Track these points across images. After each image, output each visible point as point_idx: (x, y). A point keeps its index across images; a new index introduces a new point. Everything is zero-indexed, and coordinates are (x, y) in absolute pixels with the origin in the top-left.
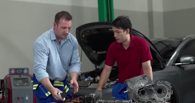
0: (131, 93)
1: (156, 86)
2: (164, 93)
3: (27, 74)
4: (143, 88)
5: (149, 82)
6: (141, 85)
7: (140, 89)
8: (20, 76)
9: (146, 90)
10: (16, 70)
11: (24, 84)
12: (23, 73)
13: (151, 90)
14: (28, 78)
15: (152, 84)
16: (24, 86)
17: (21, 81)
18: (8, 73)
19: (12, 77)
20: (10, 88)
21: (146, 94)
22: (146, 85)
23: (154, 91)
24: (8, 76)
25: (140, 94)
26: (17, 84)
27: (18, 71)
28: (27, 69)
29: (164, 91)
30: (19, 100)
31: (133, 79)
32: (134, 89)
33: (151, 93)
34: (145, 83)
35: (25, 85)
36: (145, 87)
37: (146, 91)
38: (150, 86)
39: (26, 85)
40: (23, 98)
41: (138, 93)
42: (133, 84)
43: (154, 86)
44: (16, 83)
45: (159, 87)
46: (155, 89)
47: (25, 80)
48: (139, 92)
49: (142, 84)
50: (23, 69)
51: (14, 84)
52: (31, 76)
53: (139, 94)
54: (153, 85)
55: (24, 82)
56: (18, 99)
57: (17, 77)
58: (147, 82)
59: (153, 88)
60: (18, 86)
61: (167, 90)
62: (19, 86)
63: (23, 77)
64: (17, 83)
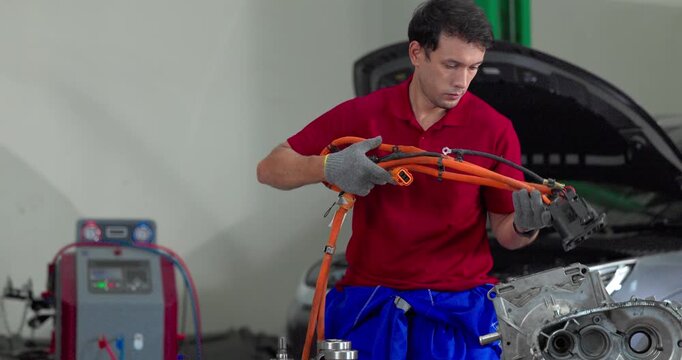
0: (508, 344)
1: (625, 317)
2: (661, 349)
3: (150, 245)
4: (564, 323)
5: (591, 296)
6: (555, 312)
7: (549, 330)
8: (117, 253)
9: (577, 332)
10: (102, 225)
11: (128, 286)
12: (131, 242)
13: (599, 335)
14: (146, 263)
15: (605, 309)
16: (130, 292)
17: (117, 273)
18: (72, 238)
19: (85, 254)
20: (68, 301)
21: (576, 350)
22: (576, 312)
23: (615, 339)
24: (72, 250)
25: (546, 350)
26: (102, 285)
27: (112, 232)
28: (150, 225)
29: (659, 342)
30: (104, 350)
31: (526, 282)
32: (523, 327)
33: (600, 349)
34: (571, 302)
35: (134, 288)
36: (572, 322)
37: (576, 339)
38: (594, 319)
39: (139, 291)
40: (120, 345)
41: (538, 348)
42: (519, 305)
43: (614, 315)
44: (96, 281)
45: (636, 321)
46: (618, 332)
47: (135, 270)
48: (542, 342)
49: (557, 307)
50: (132, 226)
51: (90, 282)
52: (161, 251)
53: (542, 348)
54: (608, 314)
55: (130, 277)
56: (103, 344)
57: (105, 253)
58: (584, 297)
59: (608, 328)
60: (101, 291)
61: (670, 338)
62: (110, 292)
63: (128, 254)
64: (102, 281)
